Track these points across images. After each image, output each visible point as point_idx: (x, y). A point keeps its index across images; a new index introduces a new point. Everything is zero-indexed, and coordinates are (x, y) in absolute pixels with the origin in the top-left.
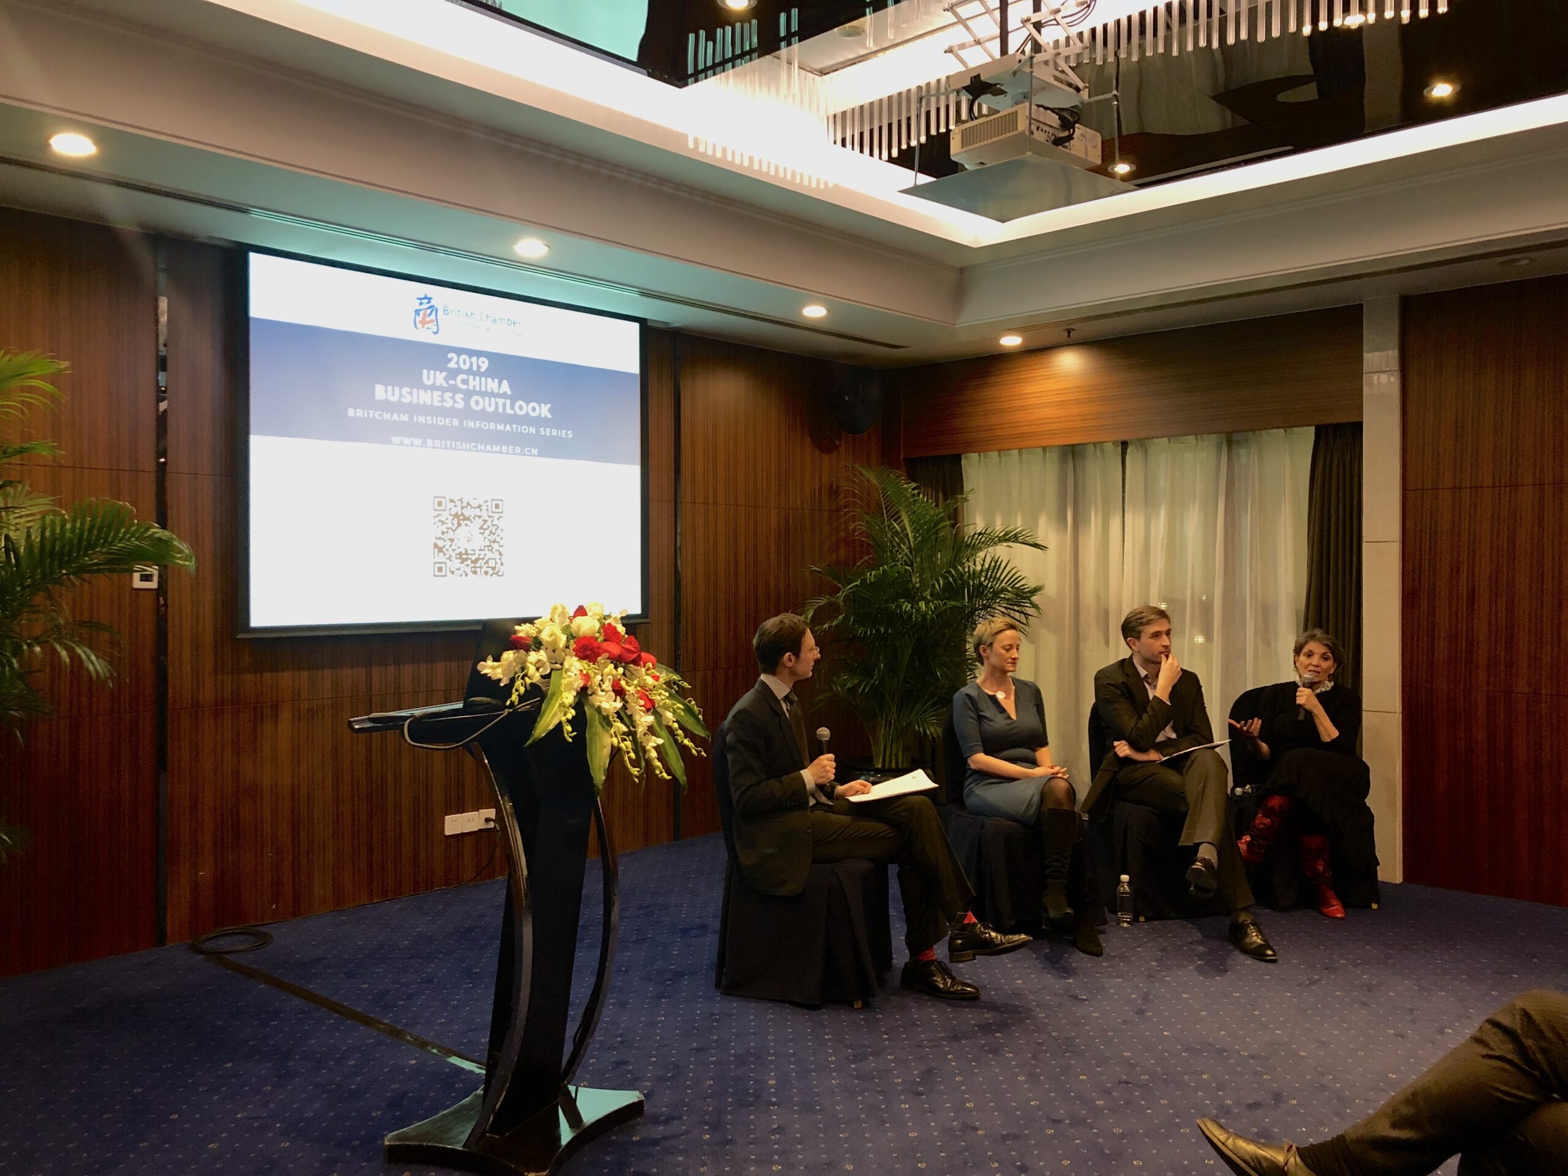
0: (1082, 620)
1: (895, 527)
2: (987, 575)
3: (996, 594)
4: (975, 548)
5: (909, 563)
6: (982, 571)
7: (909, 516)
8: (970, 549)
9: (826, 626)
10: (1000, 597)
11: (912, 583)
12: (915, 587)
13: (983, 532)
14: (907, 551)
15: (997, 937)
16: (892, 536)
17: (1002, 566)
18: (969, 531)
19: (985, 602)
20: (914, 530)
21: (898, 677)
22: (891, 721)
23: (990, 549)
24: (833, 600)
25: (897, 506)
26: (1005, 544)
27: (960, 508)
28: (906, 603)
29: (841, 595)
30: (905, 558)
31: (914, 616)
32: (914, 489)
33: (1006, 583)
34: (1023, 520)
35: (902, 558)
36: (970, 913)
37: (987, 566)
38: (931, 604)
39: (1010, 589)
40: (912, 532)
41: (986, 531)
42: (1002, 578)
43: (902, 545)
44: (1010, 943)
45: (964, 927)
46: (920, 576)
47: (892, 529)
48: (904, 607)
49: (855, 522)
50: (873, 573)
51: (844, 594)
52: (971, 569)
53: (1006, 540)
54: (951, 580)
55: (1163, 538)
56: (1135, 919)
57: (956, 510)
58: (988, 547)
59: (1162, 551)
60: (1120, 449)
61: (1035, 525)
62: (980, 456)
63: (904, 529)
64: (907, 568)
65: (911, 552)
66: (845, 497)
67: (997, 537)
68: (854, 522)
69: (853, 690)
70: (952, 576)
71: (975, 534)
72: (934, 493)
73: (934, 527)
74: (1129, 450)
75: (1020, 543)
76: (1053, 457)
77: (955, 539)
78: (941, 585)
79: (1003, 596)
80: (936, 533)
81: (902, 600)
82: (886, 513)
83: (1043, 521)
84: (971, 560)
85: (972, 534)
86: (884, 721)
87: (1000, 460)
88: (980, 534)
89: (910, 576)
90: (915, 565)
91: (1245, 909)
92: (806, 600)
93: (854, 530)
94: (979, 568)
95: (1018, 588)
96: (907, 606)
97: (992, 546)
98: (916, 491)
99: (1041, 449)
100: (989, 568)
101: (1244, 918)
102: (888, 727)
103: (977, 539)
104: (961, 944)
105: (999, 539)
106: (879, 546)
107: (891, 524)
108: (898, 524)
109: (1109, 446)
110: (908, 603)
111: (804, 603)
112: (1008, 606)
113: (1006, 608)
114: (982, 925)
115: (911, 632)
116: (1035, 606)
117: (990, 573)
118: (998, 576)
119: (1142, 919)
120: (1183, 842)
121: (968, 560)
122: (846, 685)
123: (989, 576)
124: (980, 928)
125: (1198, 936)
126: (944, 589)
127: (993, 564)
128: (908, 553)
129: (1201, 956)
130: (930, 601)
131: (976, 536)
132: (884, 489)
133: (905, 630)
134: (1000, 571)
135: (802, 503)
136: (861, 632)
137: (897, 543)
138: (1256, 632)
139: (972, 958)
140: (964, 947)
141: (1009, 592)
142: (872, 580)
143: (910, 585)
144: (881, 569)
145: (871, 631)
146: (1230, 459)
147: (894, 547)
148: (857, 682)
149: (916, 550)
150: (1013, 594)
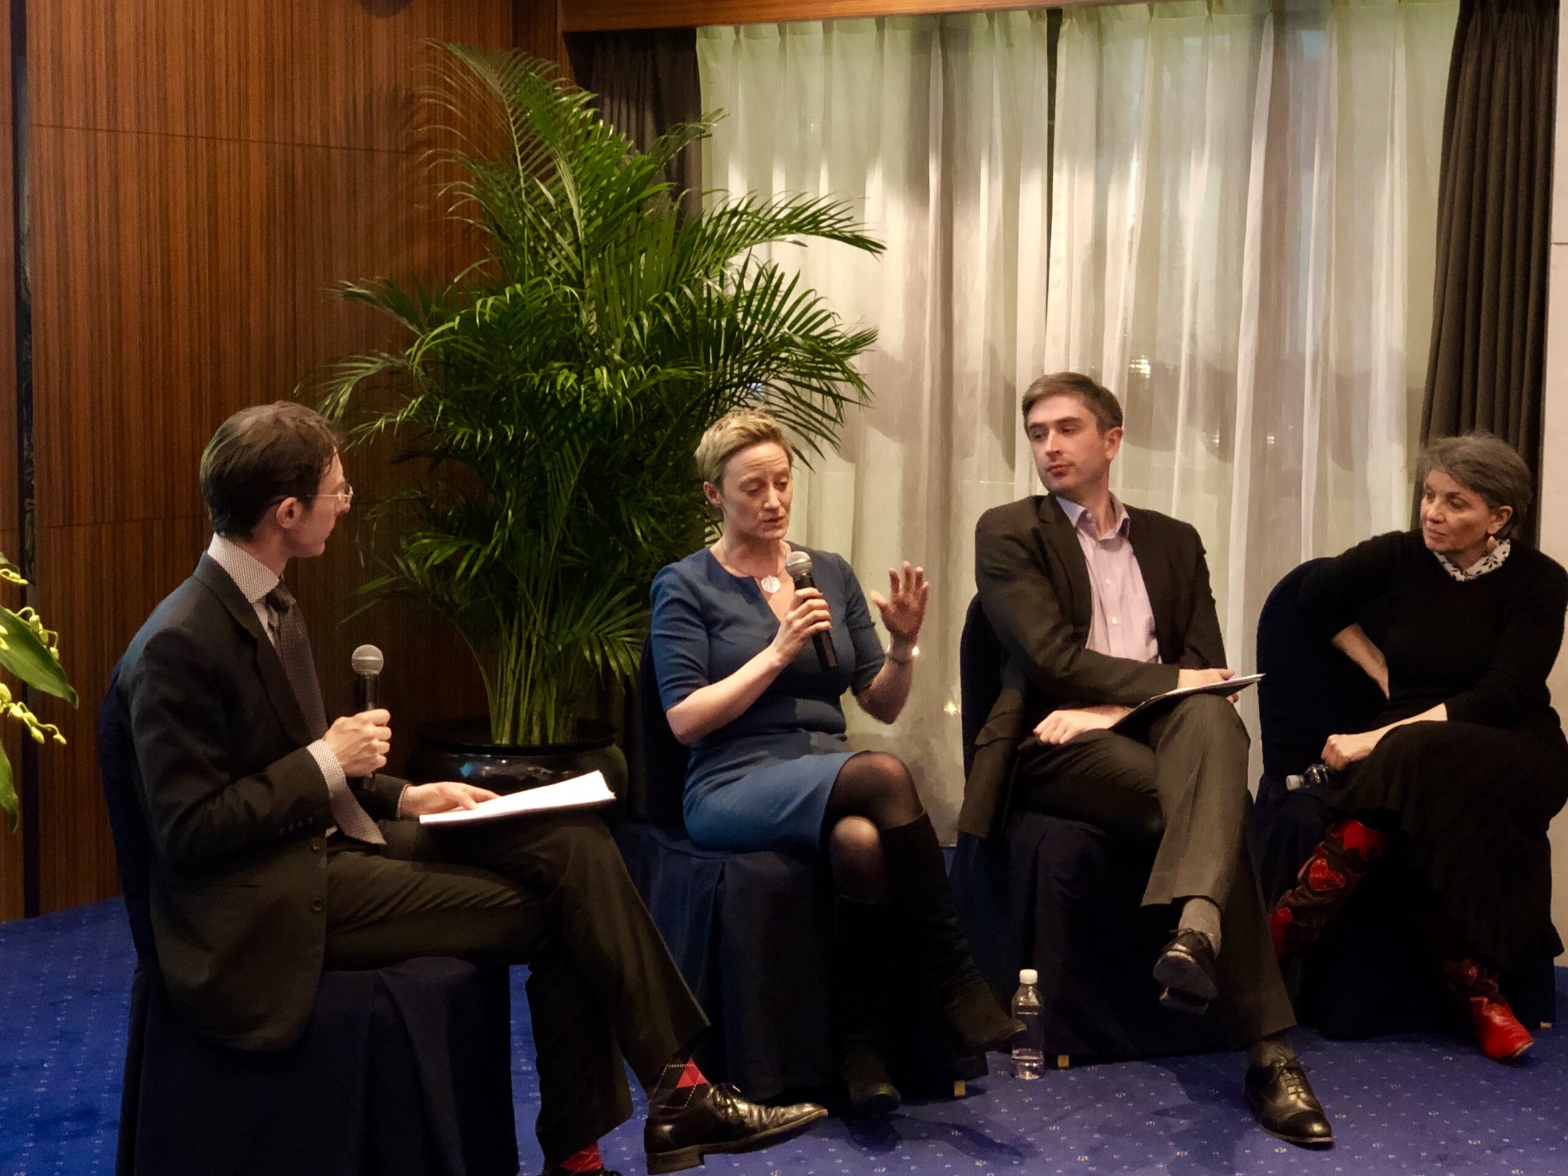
0: (960, 408)
1: (542, 194)
2: (749, 305)
3: (769, 351)
4: (724, 247)
5: (574, 276)
6: (737, 297)
7: (574, 169)
8: (711, 248)
9: (381, 423)
10: (778, 358)
11: (580, 324)
12: (586, 333)
13: (741, 209)
14: (570, 250)
15: (751, 1113)
16: (534, 215)
17: (784, 288)
18: (713, 206)
19: (745, 368)
20: (589, 204)
21: (546, 539)
22: (530, 637)
23: (755, 247)
24: (399, 363)
25: (547, 143)
26: (790, 237)
27: (692, 152)
28: (566, 371)
29: (416, 353)
30: (566, 266)
31: (582, 402)
32: (587, 106)
33: (790, 328)
34: (831, 181)
35: (558, 265)
36: (691, 1065)
37: (748, 286)
38: (622, 372)
39: (798, 339)
40: (580, 206)
41: (747, 206)
42: (784, 312)
43: (558, 235)
44: (780, 1125)
45: (680, 1096)
46: (599, 311)
47: (536, 199)
48: (561, 379)
49: (451, 181)
50: (490, 301)
51: (424, 348)
52: (714, 295)
53: (793, 229)
54: (667, 318)
55: (1132, 230)
56: (1050, 1063)
57: (682, 156)
58: (751, 245)
59: (1130, 261)
60: (1044, 25)
61: (858, 195)
62: (737, 32)
63: (563, 200)
64: (568, 289)
65: (578, 253)
66: (428, 121)
67: (772, 220)
68: (449, 179)
69: (446, 568)
70: (672, 310)
71: (722, 214)
72: (633, 115)
73: (631, 195)
74: (1064, 29)
75: (824, 235)
76: (899, 40)
77: (679, 225)
78: (646, 331)
79: (783, 355)
80: (639, 208)
81: (556, 365)
82: (523, 161)
83: (875, 185)
84: (715, 272)
85: (716, 214)
86: (514, 639)
87: (783, 45)
88: (734, 213)
89: (577, 309)
90: (587, 283)
91: (1277, 1037)
92: (337, 360)
93: (449, 199)
94: (732, 291)
95: (818, 337)
96: (567, 379)
97: (761, 241)
98: (590, 113)
99: (873, 21)
100: (753, 293)
101: (1274, 1055)
102: (523, 652)
103: (728, 224)
104: (671, 1132)
105: (777, 227)
106: (505, 238)
107: (533, 187)
108: (549, 189)
109: (1021, 20)
110: (570, 369)
111: (331, 370)
112: (798, 378)
113: (791, 382)
114: (720, 1089)
115: (576, 437)
116: (853, 378)
117: (755, 303)
118: (774, 308)
119: (1063, 1061)
120: (1153, 896)
121: (707, 275)
122: (426, 559)
123: (753, 309)
124: (714, 1096)
125: (1178, 1095)
126: (653, 339)
127: (762, 282)
128: (573, 256)
129: (1180, 1140)
130: (619, 366)
131: (725, 219)
132: (517, 105)
133: (562, 433)
134: (778, 299)
135: (326, 134)
136: (462, 439)
137: (547, 230)
138: (1322, 436)
139: (698, 1161)
140: (680, 1139)
141: (797, 346)
142: (487, 318)
143: (576, 329)
144: (508, 291)
145: (485, 435)
146: (1279, 54)
147: (539, 239)
148: (451, 552)
149: (590, 249)
150: (806, 351)
